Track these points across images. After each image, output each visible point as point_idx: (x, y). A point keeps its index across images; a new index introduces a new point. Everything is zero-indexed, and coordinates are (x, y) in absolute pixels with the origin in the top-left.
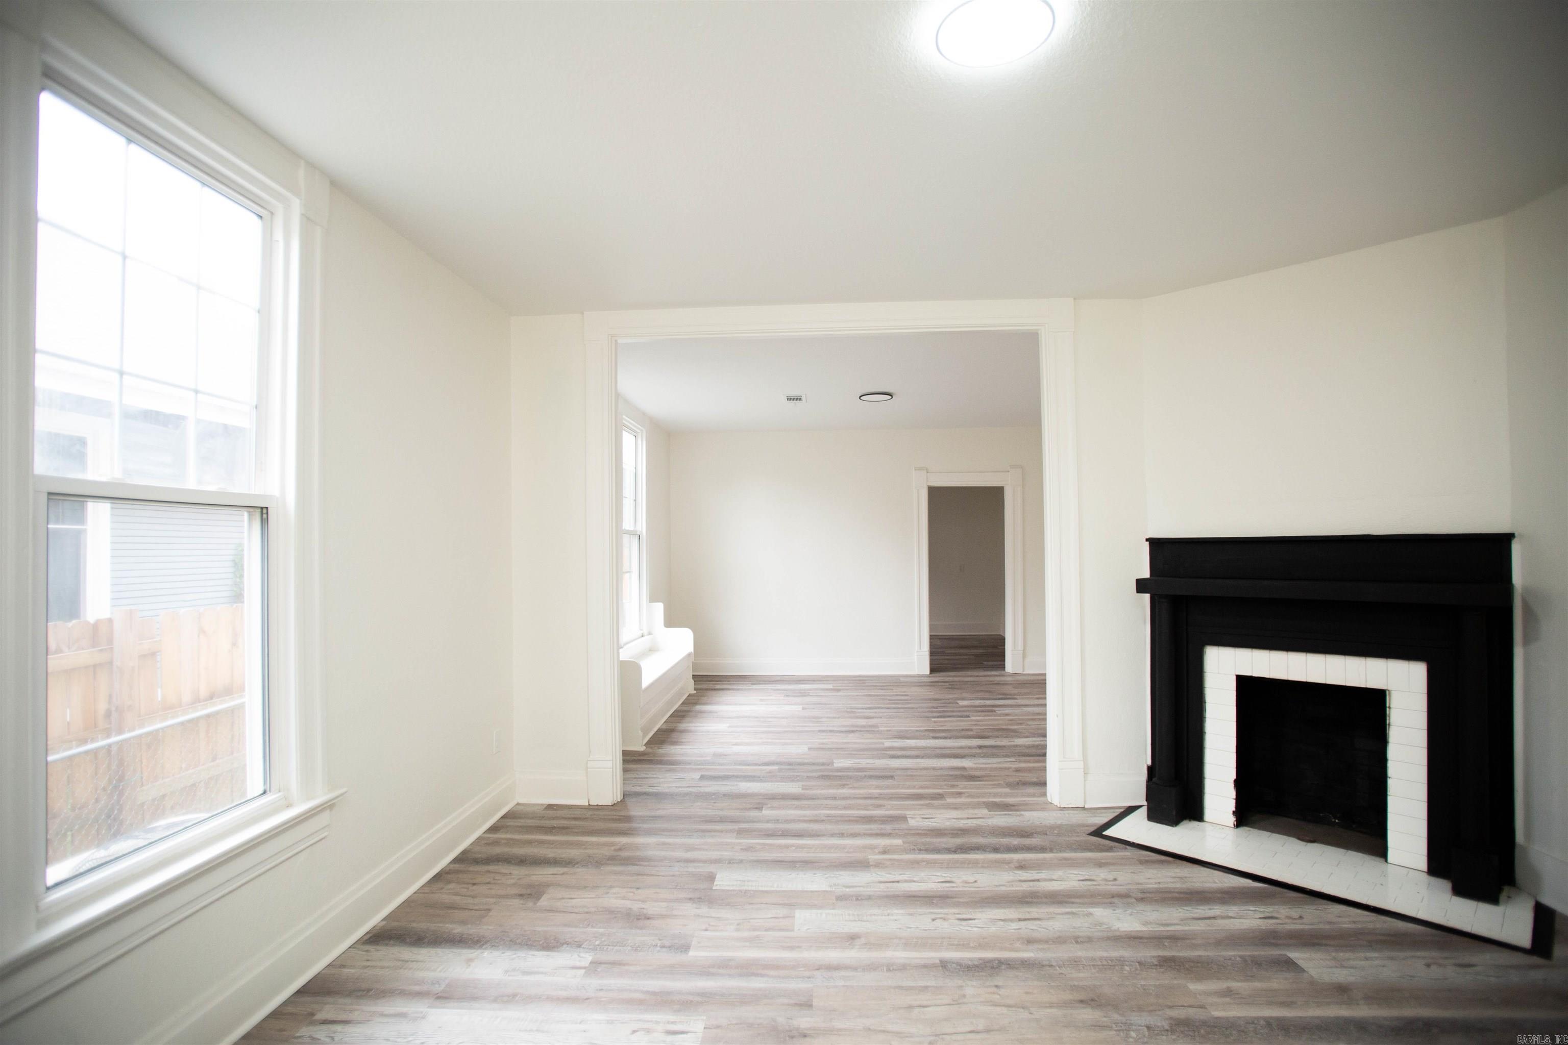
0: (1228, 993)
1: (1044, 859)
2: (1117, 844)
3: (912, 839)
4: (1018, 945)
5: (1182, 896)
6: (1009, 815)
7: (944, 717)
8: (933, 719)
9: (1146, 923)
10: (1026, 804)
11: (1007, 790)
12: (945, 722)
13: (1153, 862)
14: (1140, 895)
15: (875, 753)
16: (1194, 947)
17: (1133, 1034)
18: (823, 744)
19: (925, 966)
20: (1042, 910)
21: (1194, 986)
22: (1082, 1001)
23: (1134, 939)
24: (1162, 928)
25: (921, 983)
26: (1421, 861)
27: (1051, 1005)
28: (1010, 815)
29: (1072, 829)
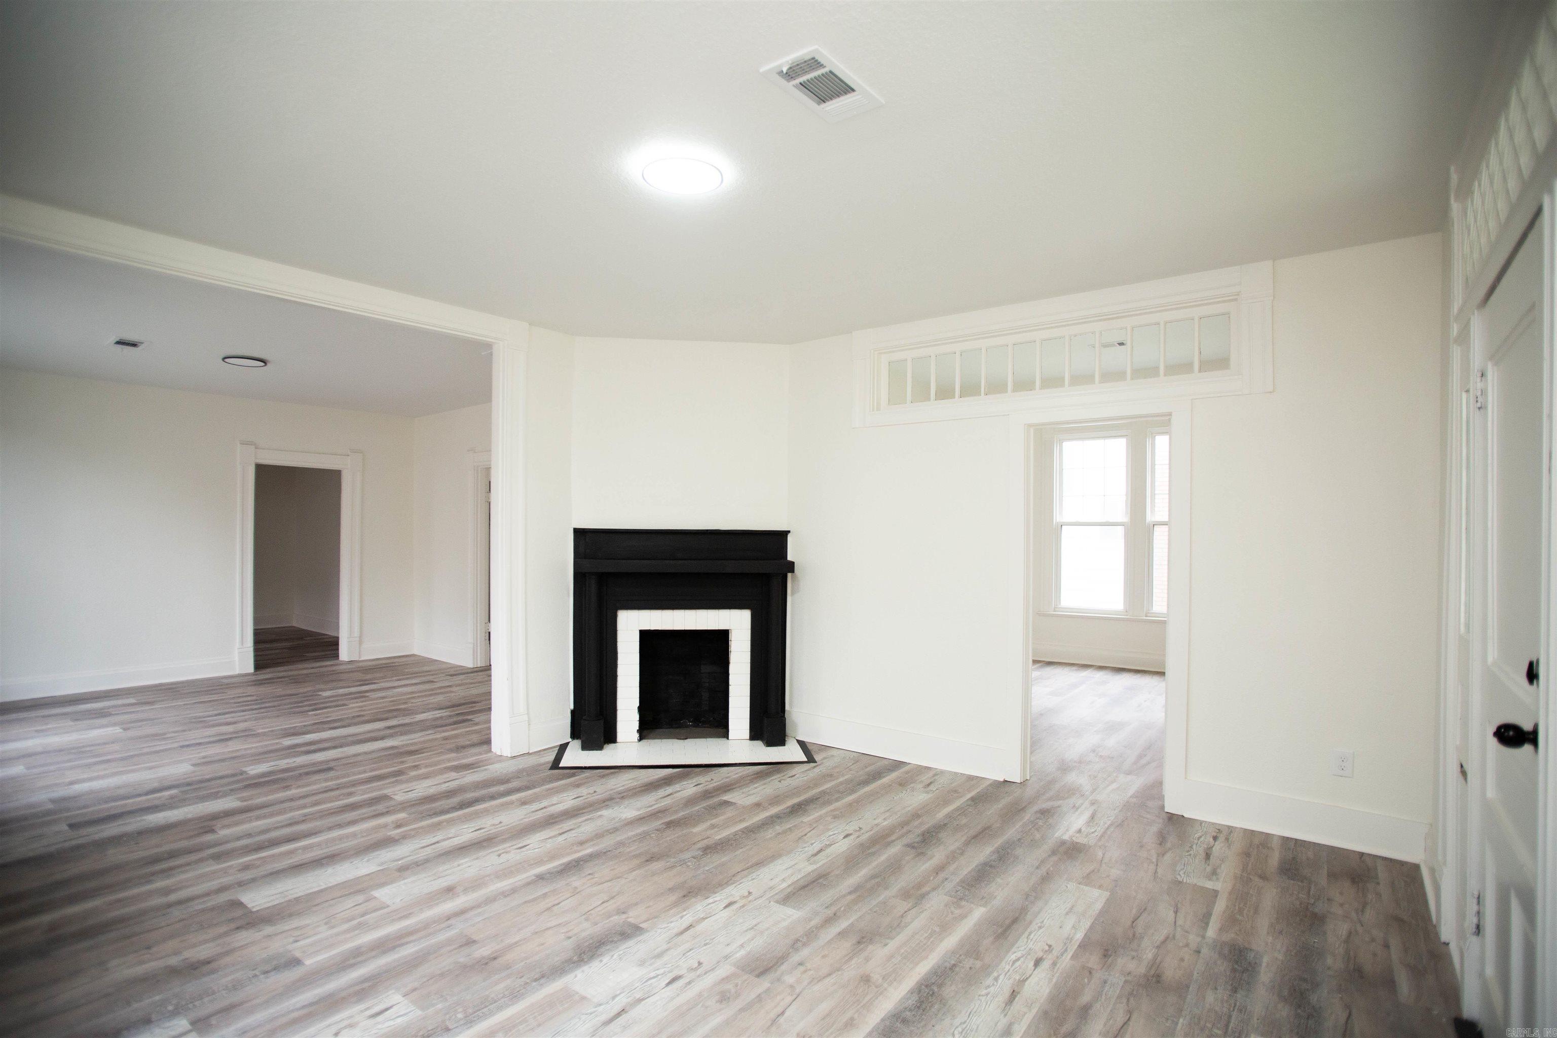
0: (713, 827)
1: (535, 793)
2: (575, 771)
3: (413, 810)
4: (575, 848)
5: (643, 788)
6: (475, 772)
7: (316, 710)
8: (310, 713)
9: (639, 810)
10: (482, 761)
11: (453, 755)
12: (328, 712)
13: (608, 775)
14: (620, 796)
15: (284, 752)
16: (676, 812)
17: (689, 864)
18: (204, 757)
19: (528, 884)
20: (568, 824)
21: (696, 830)
22: (647, 861)
23: (641, 820)
24: (650, 809)
25: (540, 893)
26: (746, 733)
27: (633, 870)
28: (477, 771)
29: (535, 769)
